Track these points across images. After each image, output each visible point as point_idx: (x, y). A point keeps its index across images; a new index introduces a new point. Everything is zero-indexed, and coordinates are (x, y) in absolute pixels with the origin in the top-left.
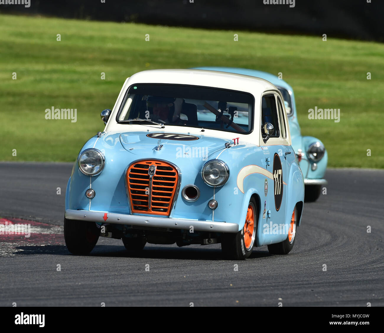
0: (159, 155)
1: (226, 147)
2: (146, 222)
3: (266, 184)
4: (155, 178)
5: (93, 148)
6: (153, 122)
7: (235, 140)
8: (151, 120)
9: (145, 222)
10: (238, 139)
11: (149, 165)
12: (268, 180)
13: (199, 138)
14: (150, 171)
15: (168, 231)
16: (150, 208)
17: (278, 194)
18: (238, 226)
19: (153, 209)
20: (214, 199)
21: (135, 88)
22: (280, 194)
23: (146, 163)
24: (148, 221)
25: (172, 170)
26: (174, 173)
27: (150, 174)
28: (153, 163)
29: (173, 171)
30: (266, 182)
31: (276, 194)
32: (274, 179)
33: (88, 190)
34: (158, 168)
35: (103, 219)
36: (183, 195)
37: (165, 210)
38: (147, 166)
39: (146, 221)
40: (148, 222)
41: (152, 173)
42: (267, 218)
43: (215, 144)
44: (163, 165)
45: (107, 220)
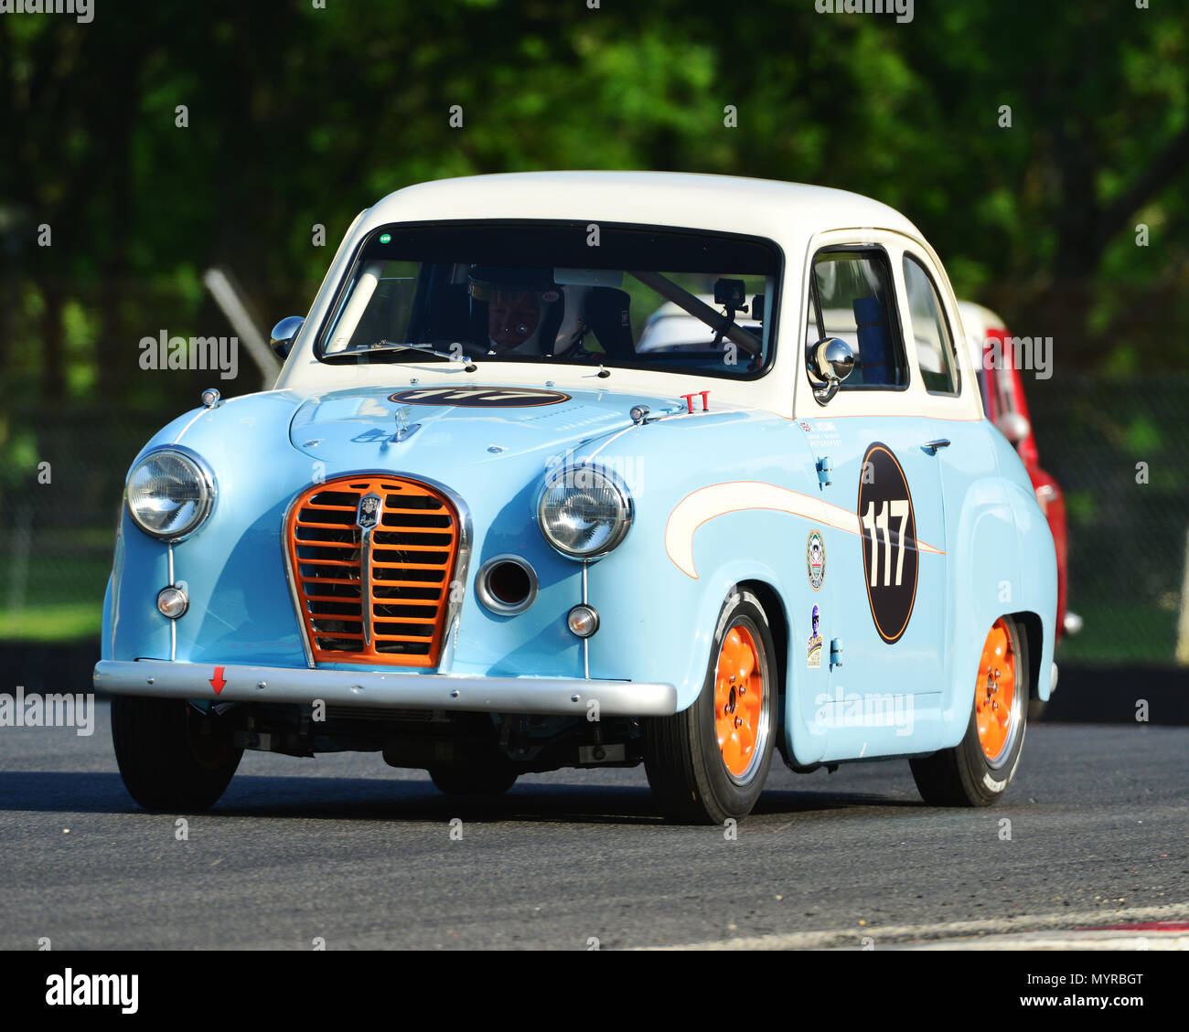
0: (401, 458)
1: (636, 423)
2: (355, 691)
3: (816, 547)
4: (380, 537)
5: (176, 443)
6: (436, 354)
7: (689, 397)
8: (430, 346)
9: (351, 689)
10: (704, 395)
11: (359, 495)
12: (821, 535)
13: (569, 398)
14: (363, 512)
15: (436, 719)
16: (371, 644)
17: (887, 583)
18: (674, 695)
19: (381, 646)
20: (586, 603)
21: (386, 239)
22: (898, 582)
23: (352, 487)
24: (360, 687)
25: (438, 507)
26: (445, 517)
27: (363, 524)
28: (376, 485)
29: (444, 511)
30: (816, 542)
31: (874, 583)
32: (866, 532)
33: (165, 589)
34: (391, 502)
35: (209, 688)
36: (479, 591)
37: (422, 649)
38: (352, 499)
39: (353, 687)
40: (361, 690)
41: (371, 521)
42: (831, 666)
43: (619, 414)
44: (408, 490)
45: (223, 690)
